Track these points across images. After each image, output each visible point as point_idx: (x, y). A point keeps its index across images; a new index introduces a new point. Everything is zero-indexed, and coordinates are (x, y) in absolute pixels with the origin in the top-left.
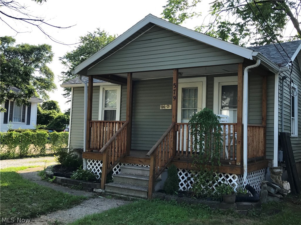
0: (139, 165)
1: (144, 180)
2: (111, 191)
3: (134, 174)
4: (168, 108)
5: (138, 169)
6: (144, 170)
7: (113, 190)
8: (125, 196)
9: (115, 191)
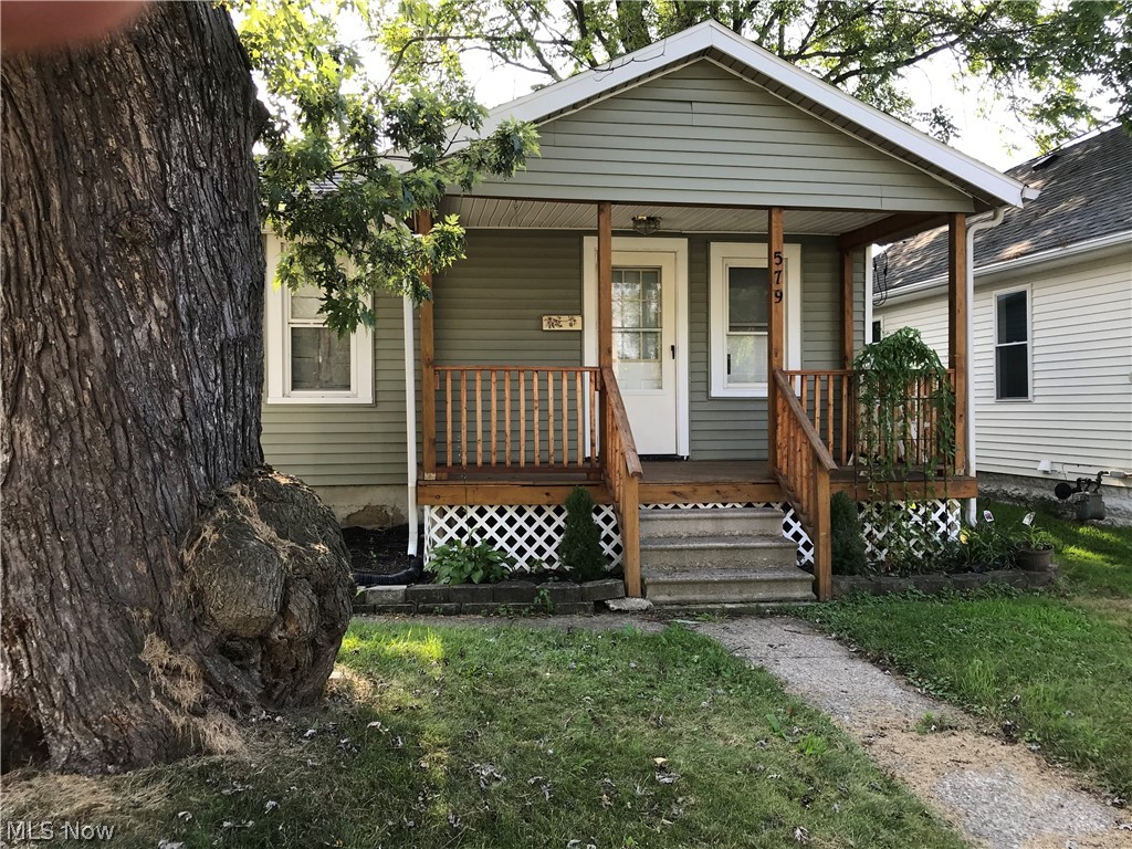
0: (701, 506)
1: (760, 548)
2: (675, 598)
3: (685, 535)
4: (571, 325)
5: (699, 519)
6: (722, 518)
7: (679, 593)
8: (739, 605)
9: (691, 597)
